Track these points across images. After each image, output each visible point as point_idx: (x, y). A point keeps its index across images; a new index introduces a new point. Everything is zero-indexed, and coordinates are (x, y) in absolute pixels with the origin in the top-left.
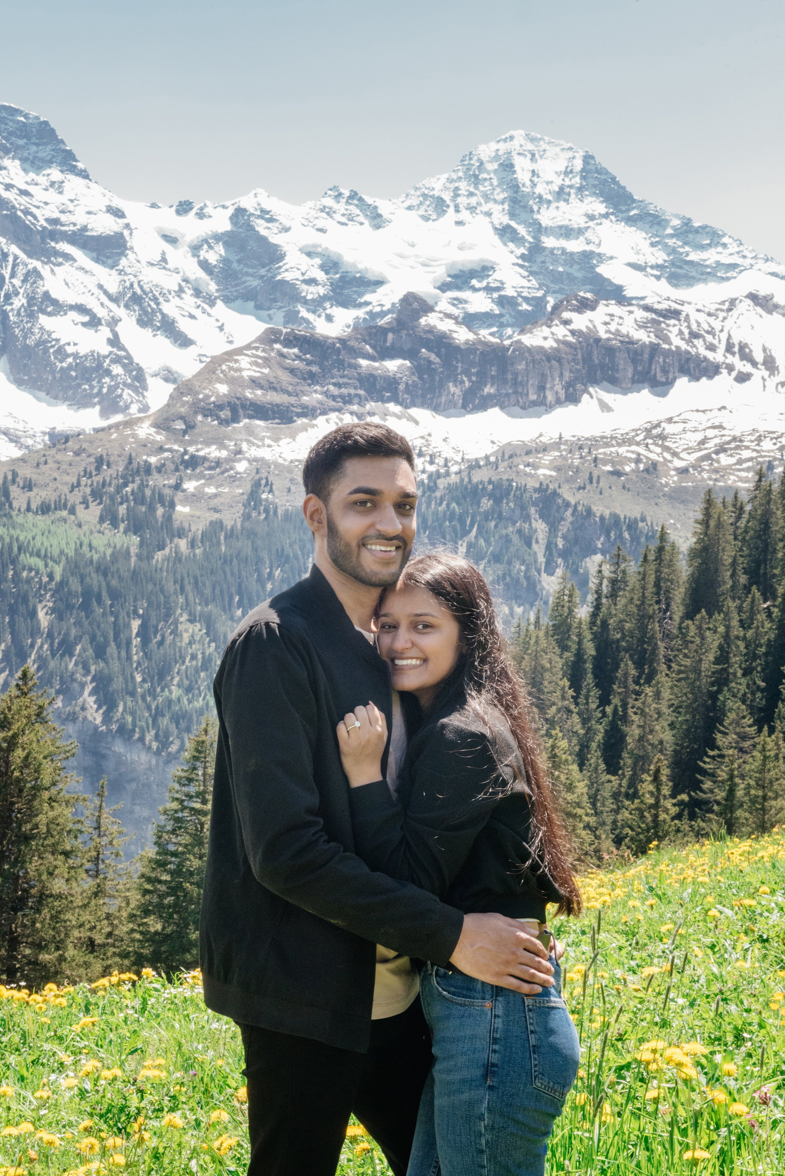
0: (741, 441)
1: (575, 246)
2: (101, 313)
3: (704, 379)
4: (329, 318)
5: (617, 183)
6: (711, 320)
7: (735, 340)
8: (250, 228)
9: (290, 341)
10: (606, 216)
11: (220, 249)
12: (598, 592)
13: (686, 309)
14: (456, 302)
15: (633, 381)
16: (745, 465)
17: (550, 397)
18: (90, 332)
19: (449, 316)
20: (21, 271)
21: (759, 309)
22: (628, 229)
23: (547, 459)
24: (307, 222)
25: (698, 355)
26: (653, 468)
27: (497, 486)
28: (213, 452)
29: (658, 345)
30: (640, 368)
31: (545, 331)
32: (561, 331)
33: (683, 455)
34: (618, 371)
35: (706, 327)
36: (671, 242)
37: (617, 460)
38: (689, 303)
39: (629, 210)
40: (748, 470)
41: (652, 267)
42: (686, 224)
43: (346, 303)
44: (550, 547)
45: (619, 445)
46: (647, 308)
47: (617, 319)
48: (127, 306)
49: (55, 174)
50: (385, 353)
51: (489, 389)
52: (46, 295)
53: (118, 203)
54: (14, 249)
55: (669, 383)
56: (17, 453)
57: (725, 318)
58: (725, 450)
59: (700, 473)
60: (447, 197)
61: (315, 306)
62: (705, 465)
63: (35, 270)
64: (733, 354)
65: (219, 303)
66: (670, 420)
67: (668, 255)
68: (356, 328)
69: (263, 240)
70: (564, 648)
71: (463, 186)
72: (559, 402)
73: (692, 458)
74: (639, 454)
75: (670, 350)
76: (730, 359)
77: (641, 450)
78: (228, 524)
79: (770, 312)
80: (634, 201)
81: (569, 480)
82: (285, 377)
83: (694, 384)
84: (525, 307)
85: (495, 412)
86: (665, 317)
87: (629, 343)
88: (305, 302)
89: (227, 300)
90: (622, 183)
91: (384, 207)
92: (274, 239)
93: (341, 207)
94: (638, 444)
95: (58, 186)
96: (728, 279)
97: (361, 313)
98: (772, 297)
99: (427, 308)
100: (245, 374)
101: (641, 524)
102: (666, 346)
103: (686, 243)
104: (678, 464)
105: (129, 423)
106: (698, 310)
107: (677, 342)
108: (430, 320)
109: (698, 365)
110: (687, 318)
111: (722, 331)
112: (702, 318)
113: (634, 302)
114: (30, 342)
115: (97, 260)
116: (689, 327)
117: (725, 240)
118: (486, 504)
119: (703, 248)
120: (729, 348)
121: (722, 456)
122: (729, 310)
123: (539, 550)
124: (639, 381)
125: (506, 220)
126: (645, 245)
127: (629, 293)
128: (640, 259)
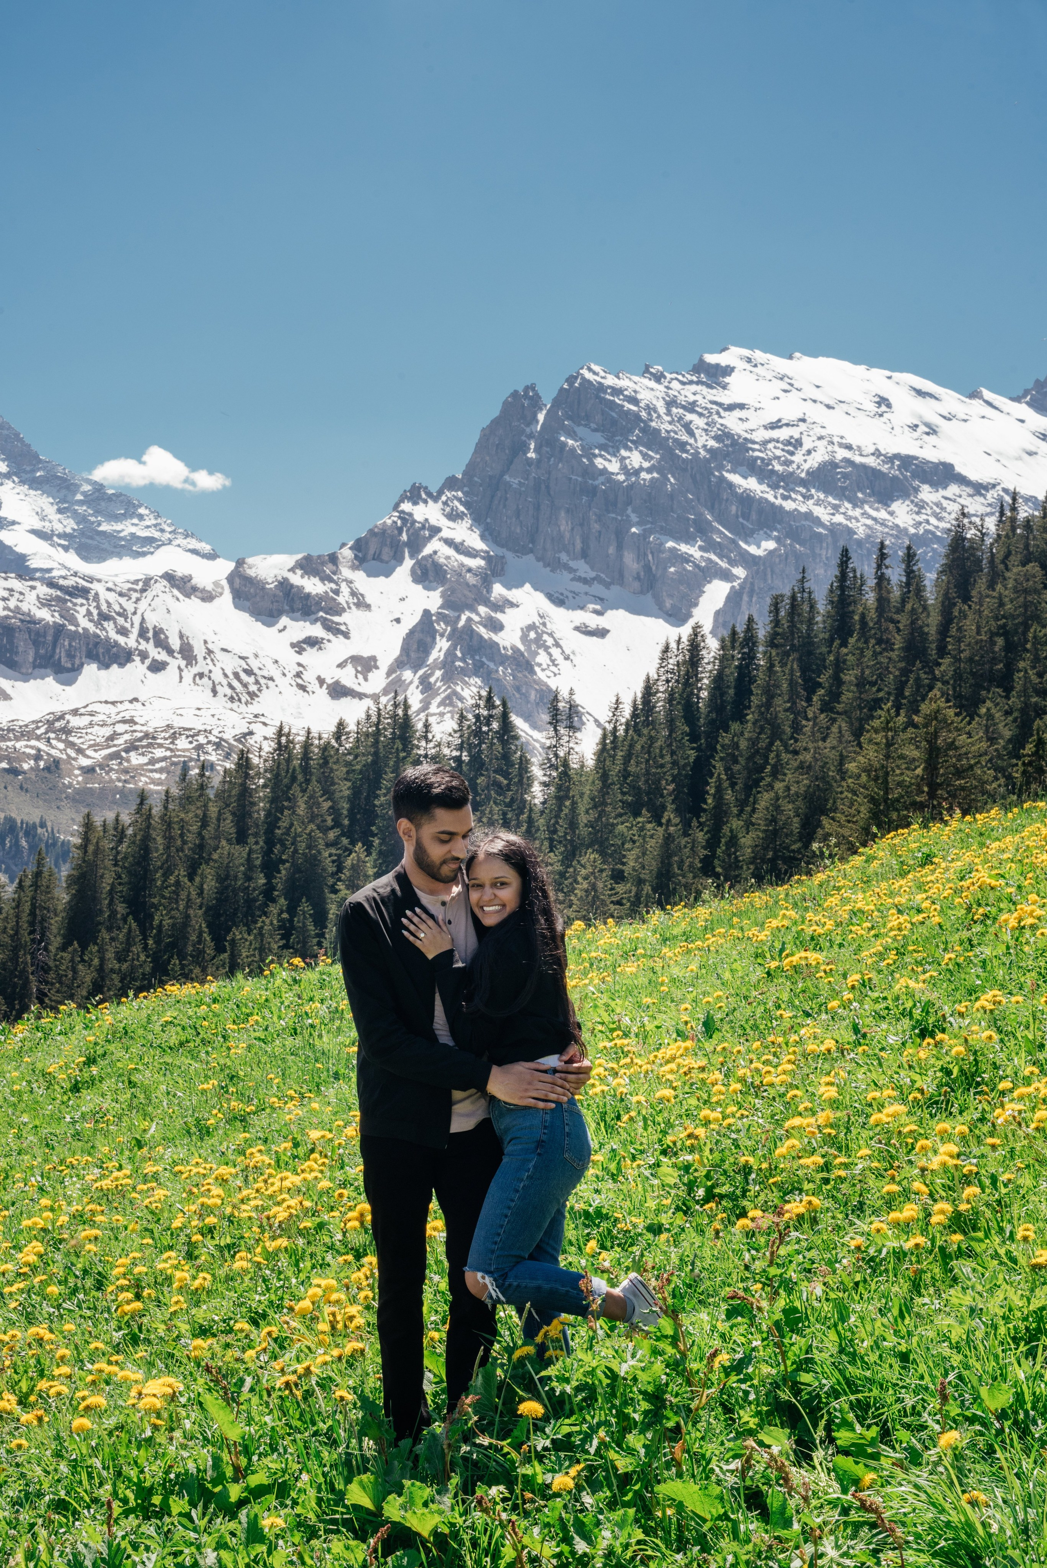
0: (154, 738)
3: (115, 666)
5: (21, 440)
6: (122, 600)
7: (150, 625)
10: (8, 476)
13: (95, 586)
15: (35, 667)
16: (158, 766)
21: (176, 592)
22: (32, 492)
25: (108, 639)
26: (54, 766)
29: (63, 626)
30: (42, 651)
33: (89, 752)
34: (17, 653)
35: (117, 608)
36: (81, 509)
37: (14, 756)
38: (99, 581)
39: (34, 471)
40: (160, 771)
41: (60, 536)
42: (99, 490)
45: (17, 739)
47: (17, 595)
57: (138, 600)
58: (136, 748)
59: (107, 773)
62: (114, 764)
64: (147, 640)
66: (75, 712)
67: (78, 523)
73: (99, 755)
74: (39, 750)
75: (76, 632)
76: (143, 646)
77: (42, 745)
79: (188, 596)
80: (40, 461)
83: (103, 673)
86: (71, 594)
87: (30, 621)
90: (27, 441)
94: (38, 738)
96: (144, 554)
98: (189, 578)
101: (39, 830)
102: (73, 628)
103: (97, 512)
104: (85, 762)
106: (109, 589)
107: (84, 623)
109: (108, 651)
110: (97, 596)
111: (135, 613)
112: (112, 597)
113: (38, 575)
116: (98, 607)
117: (142, 511)
119: (117, 518)
120: (143, 633)
121: (132, 754)
122: (143, 590)
124: (41, 666)
126: (51, 511)
127: (33, 564)
128: (47, 527)
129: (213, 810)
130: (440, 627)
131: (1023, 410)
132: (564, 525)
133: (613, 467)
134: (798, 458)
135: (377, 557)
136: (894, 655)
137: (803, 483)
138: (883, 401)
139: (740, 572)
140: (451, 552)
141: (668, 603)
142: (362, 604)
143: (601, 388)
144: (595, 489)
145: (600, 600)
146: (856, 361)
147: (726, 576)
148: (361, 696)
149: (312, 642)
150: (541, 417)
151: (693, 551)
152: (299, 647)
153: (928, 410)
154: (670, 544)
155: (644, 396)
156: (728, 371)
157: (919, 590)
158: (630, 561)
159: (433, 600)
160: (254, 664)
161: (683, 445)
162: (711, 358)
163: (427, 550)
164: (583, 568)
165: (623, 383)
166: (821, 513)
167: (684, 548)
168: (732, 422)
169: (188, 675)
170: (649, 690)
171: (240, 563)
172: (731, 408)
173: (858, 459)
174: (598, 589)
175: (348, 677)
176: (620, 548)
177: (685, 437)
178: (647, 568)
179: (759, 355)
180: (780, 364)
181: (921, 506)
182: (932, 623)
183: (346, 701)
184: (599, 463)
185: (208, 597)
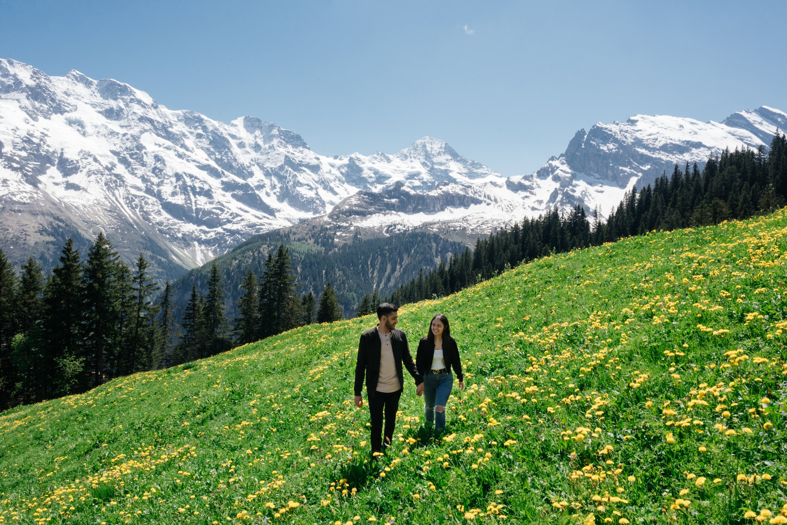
0: (488, 222)
1: (443, 168)
2: (313, 186)
3: (478, 205)
4: (376, 187)
5: (454, 151)
6: (480, 188)
7: (486, 194)
8: (354, 163)
9: (366, 194)
10: (451, 160)
11: (346, 169)
12: (451, 264)
13: (473, 185)
14: (411, 183)
15: (459, 205)
17: (436, 209)
18: (310, 192)
19: (408, 187)
20: (292, 175)
21: (493, 186)
22: (457, 163)
23: (436, 226)
24: (370, 161)
25: (476, 198)
26: (464, 229)
27: (422, 233)
28: (345, 224)
29: (465, 195)
30: (461, 202)
31: (435, 191)
32: (439, 191)
33: (472, 225)
34: (455, 202)
35: (478, 190)
36: (469, 167)
37: (455, 227)
39: (457, 158)
40: (490, 229)
41: (464, 174)
42: (473, 162)
43: (380, 183)
44: (437, 250)
45: (455, 222)
46: (463, 185)
47: (454, 188)
48: (320, 185)
49: (301, 148)
50: (391, 197)
51: (420, 207)
52: (298, 181)
53: (318, 156)
54: (290, 169)
55: (469, 205)
56: (291, 225)
57: (483, 188)
58: (484, 224)
59: (477, 230)
60: (408, 154)
61: (372, 184)
62: (479, 228)
63: (296, 175)
65: (346, 183)
66: (469, 216)
67: (468, 170)
68: (383, 191)
69: (358, 166)
70: (442, 278)
71: (412, 151)
72: (439, 211)
73: (475, 226)
75: (469, 197)
76: (485, 199)
77: (461, 224)
78: (349, 244)
79: (495, 187)
80: (459, 156)
81: (442, 232)
82: (364, 203)
83: (475, 206)
84: (429, 184)
85: (422, 213)
86: (467, 187)
87: (458, 194)
88: (369, 183)
89: (348, 182)
90: (456, 151)
91: (391, 157)
92: (361, 166)
93: (379, 157)
94: (460, 222)
95: (301, 152)
96: (484, 177)
97: (384, 186)
98: (496, 182)
99: (403, 185)
100: (353, 203)
101: (461, 244)
103: (473, 167)
104: (472, 228)
105: (321, 217)
106: (477, 186)
107: (471, 194)
108: (404, 188)
109: (476, 201)
110: (473, 188)
111: (483, 191)
112: (477, 188)
113: (459, 183)
114: (294, 194)
115: (312, 172)
116: (474, 190)
117: (483, 167)
118: (419, 238)
119: (478, 169)
120: (485, 196)
121: (483, 226)
122: (485, 186)
123: (434, 251)
125: (424, 161)
126: (462, 168)
127: (458, 181)
128: (461, 172)
129: (509, 237)
130: (559, 192)
131: (723, 126)
132: (592, 164)
133: (605, 148)
134: (656, 143)
135: (543, 175)
136: (691, 192)
137: (658, 150)
138: (681, 126)
139: (640, 174)
140: (562, 173)
141: (620, 183)
142: (539, 187)
143: (602, 128)
144: (600, 155)
145: (602, 183)
146: (673, 116)
147: (636, 175)
148: (539, 210)
149: (527, 197)
150: (586, 137)
151: (627, 169)
152: (524, 198)
153: (695, 128)
154: (621, 168)
155: (614, 130)
156: (637, 121)
157: (699, 174)
158: (610, 173)
159: (557, 185)
160: (512, 203)
161: (624, 142)
162: (632, 118)
163: (556, 173)
164: (597, 175)
165: (608, 126)
166: (664, 158)
167: (624, 169)
168: (638, 135)
169: (496, 205)
170: (622, 204)
171: (508, 178)
172: (638, 131)
173: (674, 142)
174: (601, 181)
175: (536, 205)
176: (607, 170)
177: (625, 140)
178: (615, 174)
179: (645, 116)
180: (652, 118)
181: (692, 154)
182: (702, 184)
183: (536, 211)
184: (601, 148)
185: (500, 187)
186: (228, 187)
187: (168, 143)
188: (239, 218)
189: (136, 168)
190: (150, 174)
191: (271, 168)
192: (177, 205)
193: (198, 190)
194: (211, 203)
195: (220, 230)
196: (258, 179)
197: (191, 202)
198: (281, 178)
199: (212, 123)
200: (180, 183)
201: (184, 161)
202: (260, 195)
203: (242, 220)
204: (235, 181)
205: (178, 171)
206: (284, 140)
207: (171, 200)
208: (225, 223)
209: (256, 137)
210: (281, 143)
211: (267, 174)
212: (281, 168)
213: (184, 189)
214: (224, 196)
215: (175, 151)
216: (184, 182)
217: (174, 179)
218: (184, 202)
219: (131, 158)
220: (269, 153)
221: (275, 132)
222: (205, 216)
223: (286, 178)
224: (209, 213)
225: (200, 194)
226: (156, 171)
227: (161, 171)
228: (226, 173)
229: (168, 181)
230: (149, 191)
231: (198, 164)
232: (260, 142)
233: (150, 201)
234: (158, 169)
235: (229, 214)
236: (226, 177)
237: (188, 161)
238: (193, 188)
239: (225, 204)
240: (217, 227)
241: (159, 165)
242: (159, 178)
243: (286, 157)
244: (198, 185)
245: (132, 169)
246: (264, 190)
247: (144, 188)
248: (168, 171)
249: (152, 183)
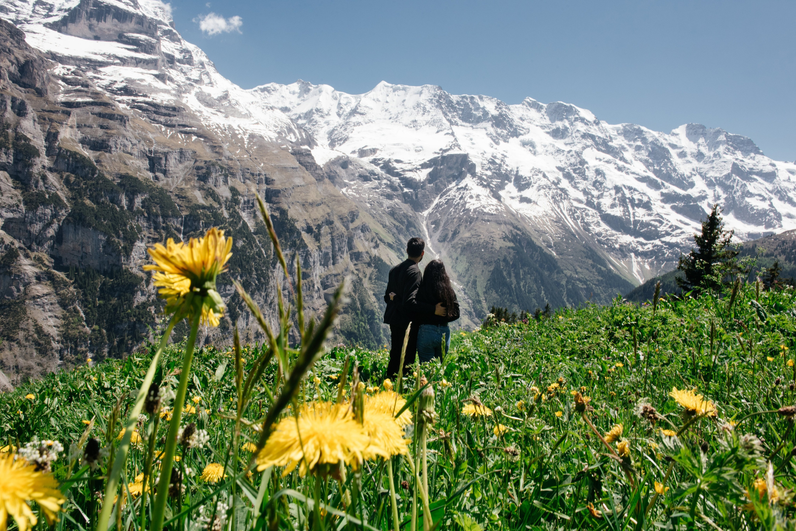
2: (766, 196)
18: (762, 203)
20: (740, 184)
48: (775, 194)
49: (752, 155)
52: (748, 191)
53: (774, 162)
54: (738, 178)
63: (744, 184)
95: (753, 158)
114: (742, 206)
115: (765, 180)
186: (667, 198)
187: (608, 157)
188: (679, 231)
189: (578, 183)
190: (590, 187)
191: (715, 178)
192: (616, 217)
193: (637, 202)
194: (650, 215)
195: (657, 242)
196: (699, 190)
197: (629, 214)
198: (726, 188)
199: (651, 134)
200: (620, 195)
201: (624, 173)
202: (703, 207)
203: (682, 233)
204: (675, 192)
205: (617, 184)
206: (732, 146)
207: (610, 211)
208: (663, 236)
209: (699, 145)
210: (729, 149)
211: (710, 184)
212: (728, 177)
213: (623, 201)
214: (663, 207)
215: (615, 164)
216: (624, 194)
217: (613, 192)
218: (622, 214)
219: (574, 172)
220: (713, 161)
221: (722, 138)
222: (643, 228)
223: (733, 187)
224: (648, 224)
225: (638, 206)
226: (597, 184)
227: (601, 184)
228: (666, 184)
229: (608, 194)
230: (589, 203)
231: (637, 176)
232: (704, 150)
233: (590, 213)
234: (599, 182)
235: (668, 226)
236: (666, 188)
237: (627, 173)
238: (632, 200)
239: (664, 216)
240: (655, 239)
241: (599, 178)
242: (599, 191)
243: (734, 164)
244: (636, 196)
245: (575, 183)
246: (706, 202)
247: (585, 201)
248: (608, 184)
249: (593, 196)
